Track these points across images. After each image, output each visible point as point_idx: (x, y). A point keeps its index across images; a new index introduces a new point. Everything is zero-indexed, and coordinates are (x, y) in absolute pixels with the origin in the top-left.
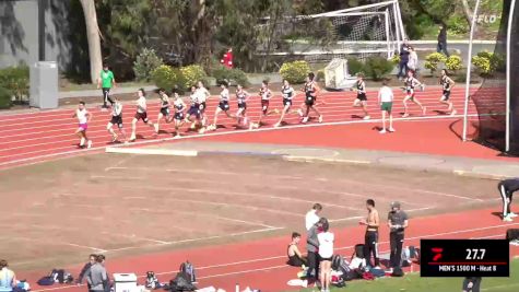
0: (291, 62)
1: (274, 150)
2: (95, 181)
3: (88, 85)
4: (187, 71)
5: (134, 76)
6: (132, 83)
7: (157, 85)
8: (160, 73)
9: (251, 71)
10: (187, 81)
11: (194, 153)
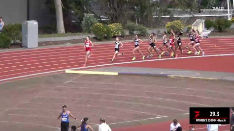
0: (172, 21)
1: (162, 72)
2: (59, 90)
3: (56, 34)
4: (113, 26)
5: (82, 30)
6: (81, 34)
7: (95, 34)
8: (97, 27)
9: (149, 26)
10: (112, 32)
11: (116, 74)
